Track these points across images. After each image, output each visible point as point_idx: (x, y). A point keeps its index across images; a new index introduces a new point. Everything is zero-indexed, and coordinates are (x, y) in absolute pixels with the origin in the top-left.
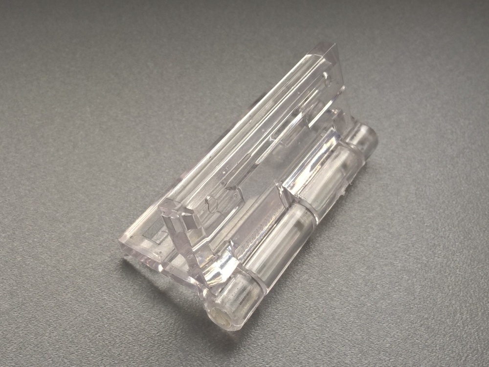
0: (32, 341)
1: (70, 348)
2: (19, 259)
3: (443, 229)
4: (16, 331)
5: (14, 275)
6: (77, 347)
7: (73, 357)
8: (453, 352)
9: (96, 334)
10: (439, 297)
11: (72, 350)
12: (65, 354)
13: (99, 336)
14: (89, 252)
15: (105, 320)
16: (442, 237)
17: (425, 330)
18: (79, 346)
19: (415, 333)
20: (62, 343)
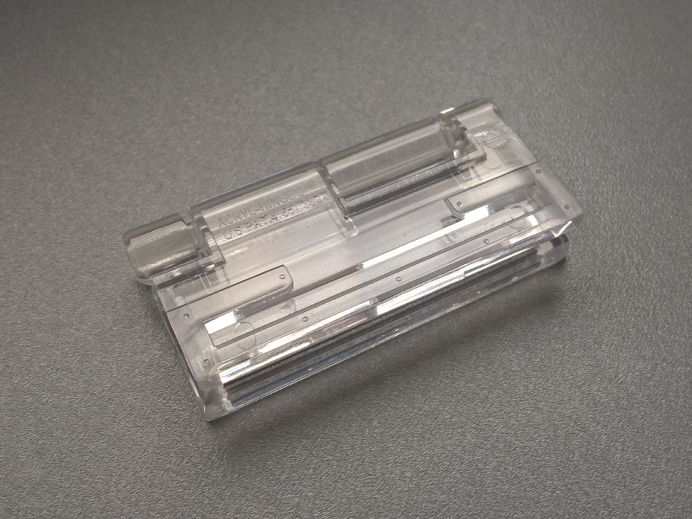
0: (94, 505)
1: (152, 494)
2: (30, 400)
3: (576, 157)
4: (67, 501)
5: (31, 425)
6: (161, 489)
7: (161, 505)
8: (636, 308)
9: (181, 462)
10: (597, 245)
11: (156, 496)
12: (149, 505)
13: (187, 463)
14: (128, 354)
15: (187, 438)
16: (577, 168)
17: (594, 294)
18: (165, 487)
19: (584, 302)
20: (138, 493)
